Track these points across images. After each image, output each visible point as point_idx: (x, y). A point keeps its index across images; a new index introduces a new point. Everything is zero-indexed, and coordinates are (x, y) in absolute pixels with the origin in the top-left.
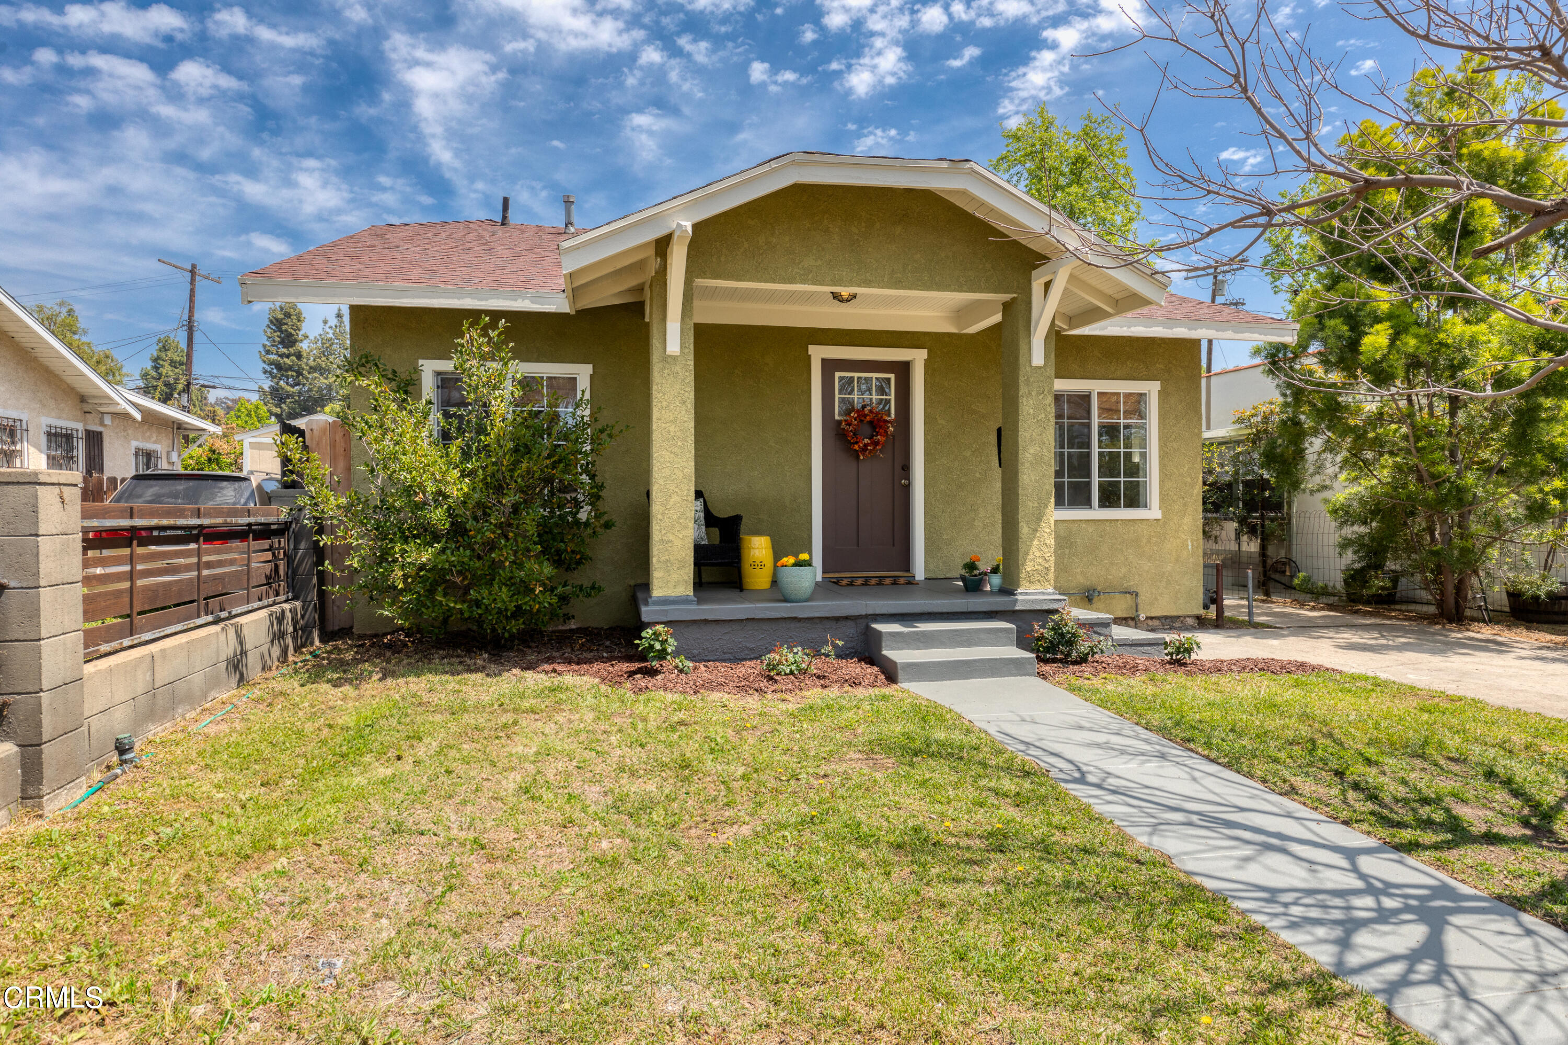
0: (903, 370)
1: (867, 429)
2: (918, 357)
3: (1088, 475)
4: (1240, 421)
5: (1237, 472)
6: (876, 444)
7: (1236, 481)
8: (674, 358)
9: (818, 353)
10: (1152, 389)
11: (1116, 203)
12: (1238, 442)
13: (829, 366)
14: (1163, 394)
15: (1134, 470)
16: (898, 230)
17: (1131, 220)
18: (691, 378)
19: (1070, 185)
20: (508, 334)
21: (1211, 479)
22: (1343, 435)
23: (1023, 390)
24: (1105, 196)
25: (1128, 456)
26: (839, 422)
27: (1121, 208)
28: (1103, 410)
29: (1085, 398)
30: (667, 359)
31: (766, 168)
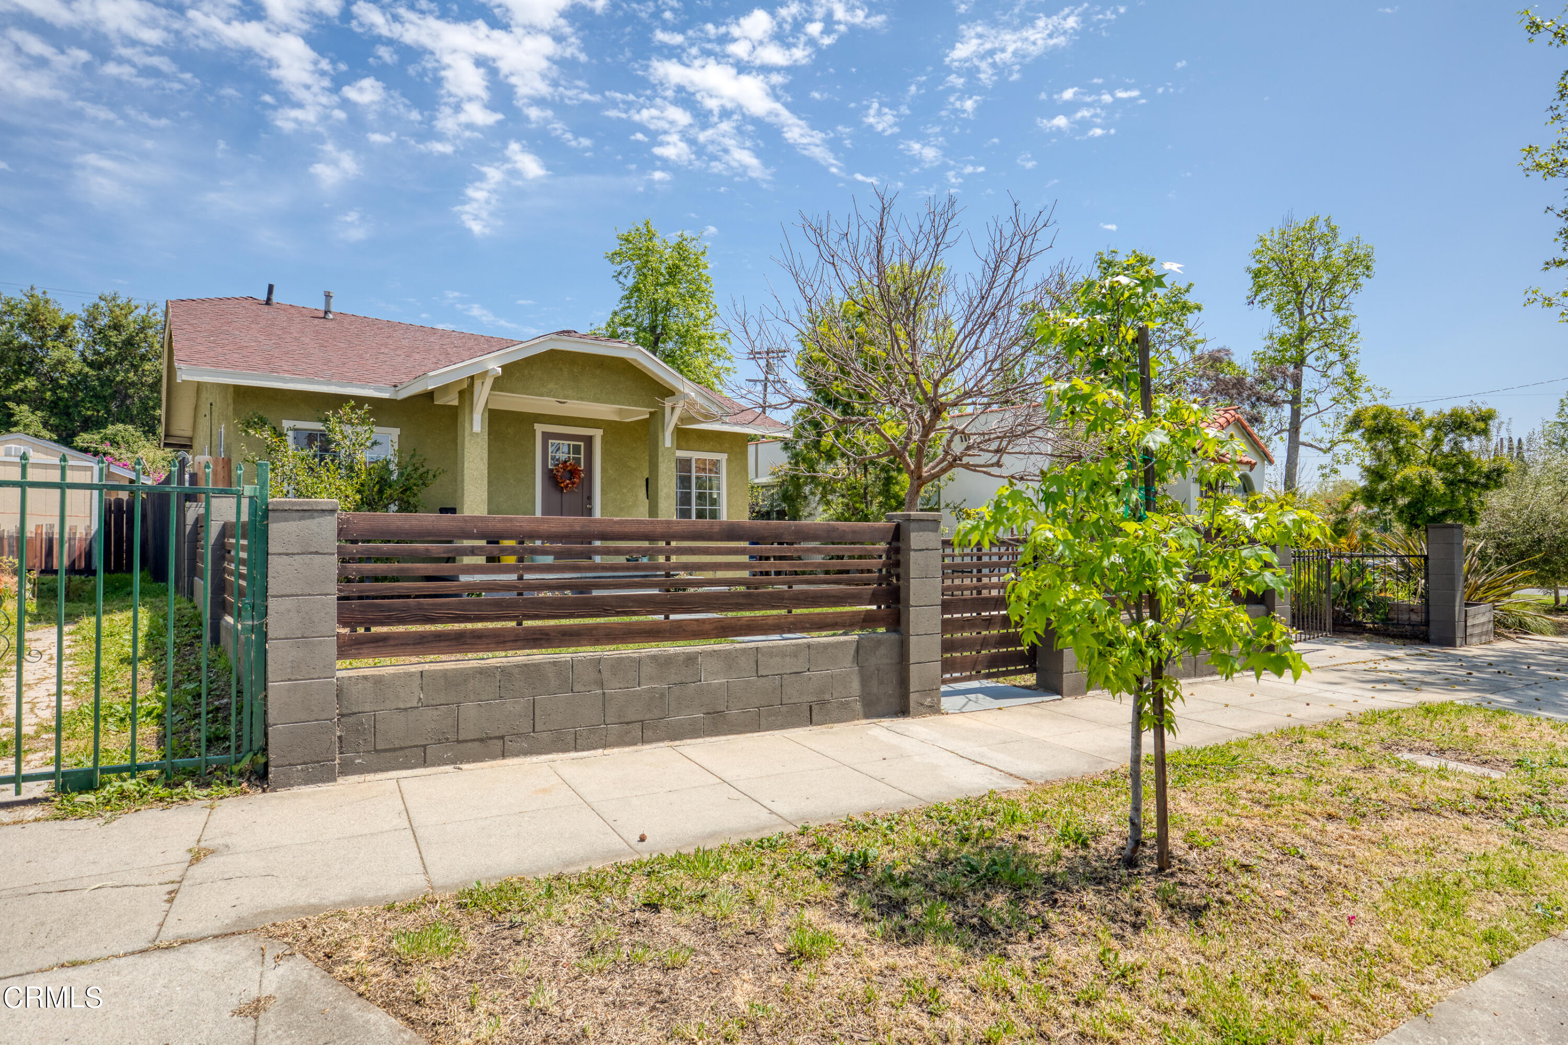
0: (589, 440)
1: (568, 475)
2: (598, 434)
3: (690, 504)
4: (773, 474)
5: (772, 505)
6: (573, 483)
7: (772, 510)
8: (477, 434)
9: (539, 428)
10: (723, 457)
11: (699, 302)
12: (773, 487)
13: (547, 436)
14: (729, 460)
15: (714, 502)
16: (598, 372)
17: (710, 317)
18: (486, 446)
19: (667, 284)
20: (370, 412)
21: (757, 509)
22: (816, 486)
23: (660, 459)
24: (692, 296)
25: (711, 494)
26: (552, 470)
27: (704, 305)
28: (699, 469)
29: (688, 461)
30: (473, 434)
31: (537, 341)
